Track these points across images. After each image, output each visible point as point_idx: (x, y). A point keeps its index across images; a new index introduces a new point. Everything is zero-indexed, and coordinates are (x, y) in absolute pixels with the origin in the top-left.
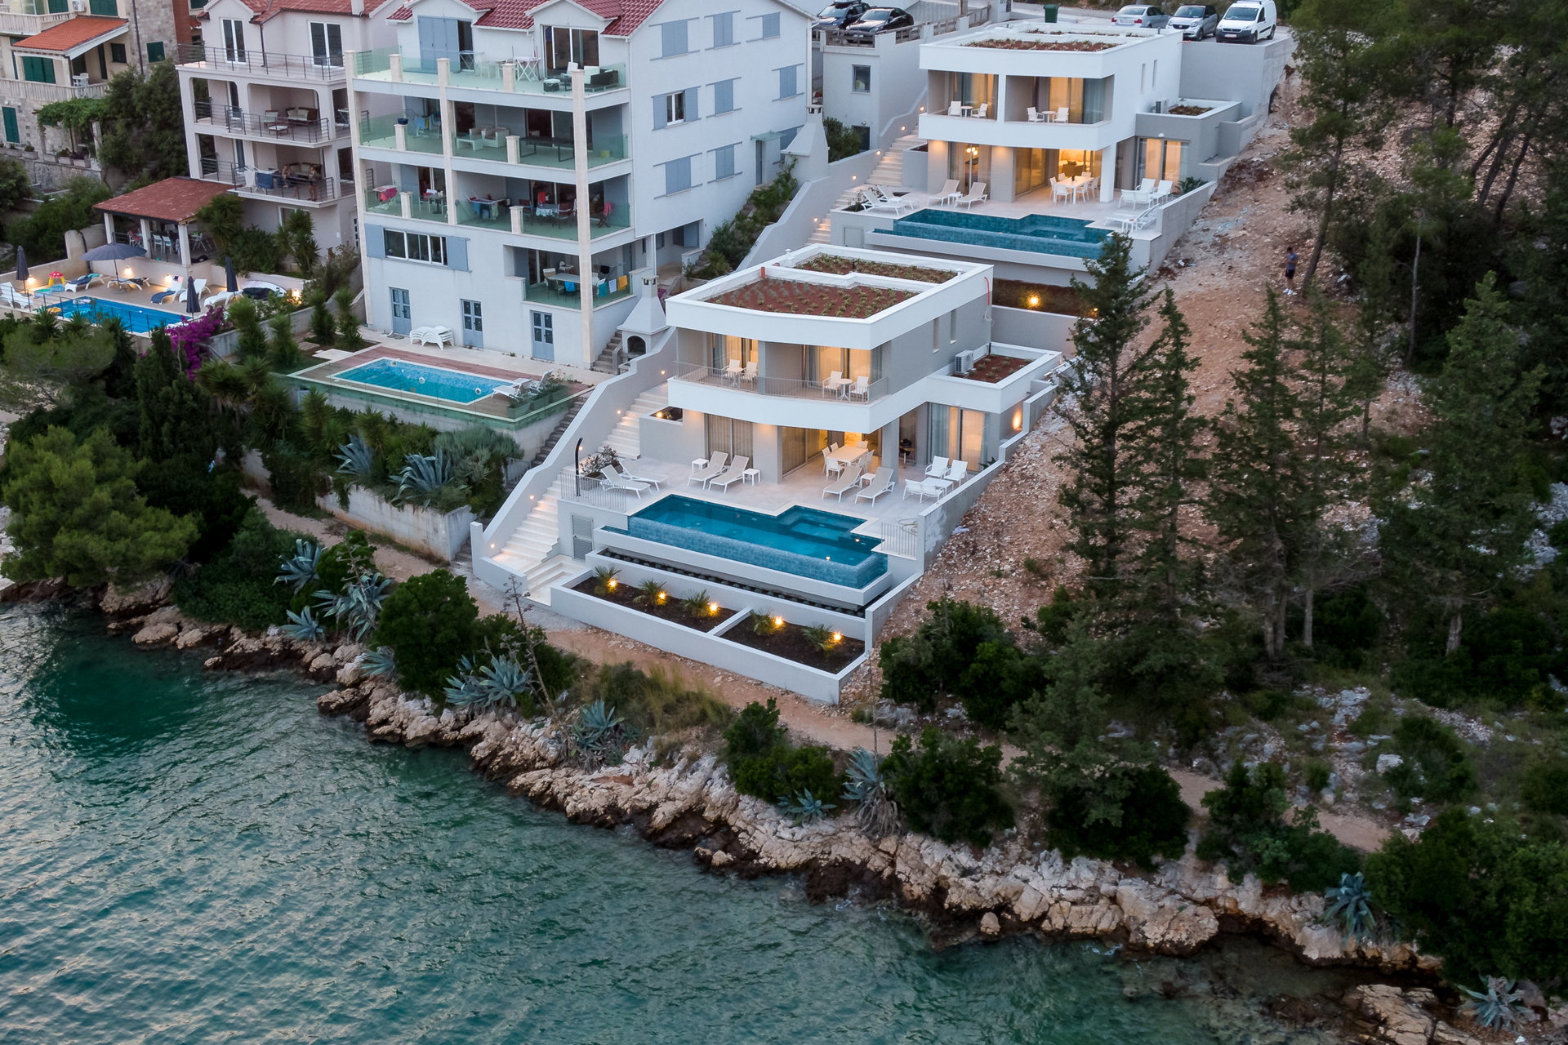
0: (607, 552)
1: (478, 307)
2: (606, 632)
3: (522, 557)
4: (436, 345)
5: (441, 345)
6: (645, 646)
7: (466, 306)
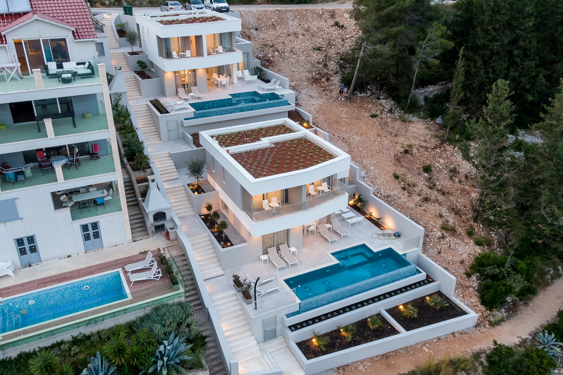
0: (294, 327)
1: (31, 239)
2: (348, 365)
3: (249, 361)
4: (7, 276)
5: (12, 274)
6: (372, 358)
7: (20, 242)
